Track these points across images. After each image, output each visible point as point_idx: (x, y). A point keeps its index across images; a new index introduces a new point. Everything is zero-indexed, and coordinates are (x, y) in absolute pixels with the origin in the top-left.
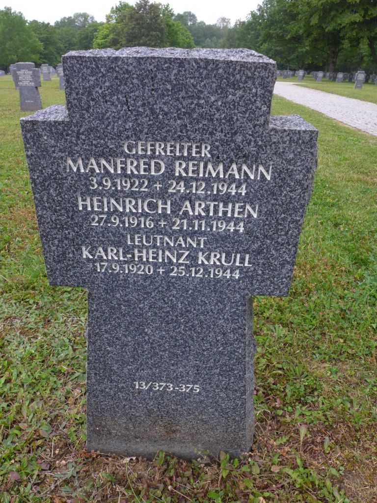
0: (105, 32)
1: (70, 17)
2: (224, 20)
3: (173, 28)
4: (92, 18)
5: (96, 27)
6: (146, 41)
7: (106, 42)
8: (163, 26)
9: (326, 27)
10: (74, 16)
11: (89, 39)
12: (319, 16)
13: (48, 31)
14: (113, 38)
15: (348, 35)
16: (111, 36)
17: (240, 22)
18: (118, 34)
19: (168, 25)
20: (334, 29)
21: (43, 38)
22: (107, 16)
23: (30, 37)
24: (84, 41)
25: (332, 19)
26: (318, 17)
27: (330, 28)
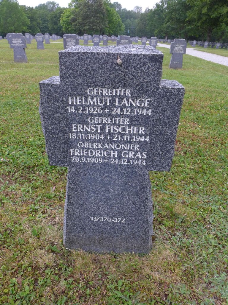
0: (68, 14)
1: (44, 4)
2: (138, 8)
3: (110, 12)
4: (58, 5)
5: (61, 11)
6: (94, 20)
7: (69, 20)
8: (104, 11)
9: (211, 15)
10: (47, 3)
11: (57, 18)
12: (207, 7)
13: (32, 12)
14: (73, 18)
15: (225, 20)
16: (72, 16)
17: (149, 9)
18: (76, 15)
19: (107, 10)
20: (216, 16)
21: (29, 16)
22: (69, 4)
23: (22, 16)
24: (54, 19)
25: (215, 10)
26: (207, 9)
27: (214, 16)
